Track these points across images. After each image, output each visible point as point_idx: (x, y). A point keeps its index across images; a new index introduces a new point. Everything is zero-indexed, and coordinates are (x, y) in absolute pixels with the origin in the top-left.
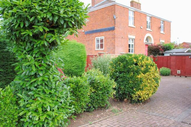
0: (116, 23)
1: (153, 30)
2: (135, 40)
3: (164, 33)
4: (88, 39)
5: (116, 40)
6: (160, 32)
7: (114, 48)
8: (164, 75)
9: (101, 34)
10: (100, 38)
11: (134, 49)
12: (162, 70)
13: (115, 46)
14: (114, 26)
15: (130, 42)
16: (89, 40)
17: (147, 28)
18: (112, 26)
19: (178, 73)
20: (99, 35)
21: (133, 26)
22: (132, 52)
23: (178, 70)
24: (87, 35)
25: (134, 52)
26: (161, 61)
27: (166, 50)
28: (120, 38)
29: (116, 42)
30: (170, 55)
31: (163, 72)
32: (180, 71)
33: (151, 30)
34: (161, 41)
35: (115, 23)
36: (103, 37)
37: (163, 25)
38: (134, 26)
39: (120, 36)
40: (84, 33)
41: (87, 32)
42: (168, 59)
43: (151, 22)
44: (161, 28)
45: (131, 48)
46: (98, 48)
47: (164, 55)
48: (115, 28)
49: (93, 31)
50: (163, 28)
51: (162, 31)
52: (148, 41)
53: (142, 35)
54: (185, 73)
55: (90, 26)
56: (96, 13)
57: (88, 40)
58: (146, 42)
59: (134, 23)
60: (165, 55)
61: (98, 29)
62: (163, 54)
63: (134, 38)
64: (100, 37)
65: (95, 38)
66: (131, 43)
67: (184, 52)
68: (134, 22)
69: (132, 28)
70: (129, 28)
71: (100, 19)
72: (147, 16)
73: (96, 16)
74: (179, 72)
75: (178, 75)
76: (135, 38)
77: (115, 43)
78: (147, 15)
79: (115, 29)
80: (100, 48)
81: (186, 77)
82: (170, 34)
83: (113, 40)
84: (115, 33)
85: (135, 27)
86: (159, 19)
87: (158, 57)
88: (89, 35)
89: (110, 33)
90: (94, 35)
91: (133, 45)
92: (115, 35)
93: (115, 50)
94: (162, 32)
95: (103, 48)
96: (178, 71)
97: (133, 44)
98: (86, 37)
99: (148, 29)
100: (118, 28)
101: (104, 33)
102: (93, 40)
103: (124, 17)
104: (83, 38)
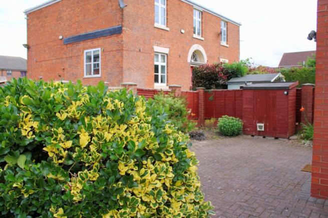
0: (126, 18)
1: (205, 38)
2: (169, 57)
3: (228, 46)
4: (70, 55)
5: (124, 56)
6: (220, 43)
7: (121, 73)
8: (228, 136)
9: (95, 42)
10: (94, 52)
11: (166, 74)
12: (222, 124)
13: (122, 67)
14: (120, 24)
15: (158, 61)
16: (72, 57)
17: (194, 33)
19: (258, 129)
20: (91, 46)
21: (164, 27)
22: (162, 82)
23: (260, 122)
24: (68, 46)
25: (167, 82)
26: (222, 101)
27: (231, 78)
28: (135, 51)
29: (124, 60)
30: (241, 87)
31: (224, 127)
32: (263, 125)
33: (203, 39)
34: (222, 60)
35: (122, 18)
36: (99, 49)
37: (225, 29)
38: (167, 27)
39: (136, 48)
40: (62, 43)
41: (69, 39)
42: (237, 96)
43: (202, 23)
44: (223, 34)
45: (160, 74)
46: (90, 74)
47: (227, 88)
48: (123, 28)
49: (80, 36)
50: (226, 37)
51: (224, 40)
52: (196, 60)
53: (183, 47)
54: (274, 129)
55: (74, 26)
57: (69, 57)
58: (193, 61)
59: (167, 22)
60: (231, 88)
61: (90, 31)
62: (225, 86)
63: (167, 52)
64: (92, 50)
65: (83, 52)
66: (160, 63)
67: (270, 82)
68: (167, 19)
69: (163, 32)
70: (156, 31)
71: (92, 11)
72: (194, 11)
73: (85, 5)
74: (260, 126)
75: (260, 133)
76: (170, 51)
77: (122, 61)
78: (195, 7)
79: (123, 32)
80: (94, 74)
81: (276, 138)
82: (239, 49)
83: (120, 54)
85: (168, 29)
86: (218, 18)
87: (215, 91)
88: (71, 45)
89: (114, 39)
90: (82, 45)
91: (164, 66)
92: (122, 45)
93: (124, 77)
94: (224, 43)
95: (99, 74)
96: (258, 124)
97: (165, 64)
98: (65, 49)
99: (195, 36)
100: (131, 29)
101: (101, 41)
102: (79, 56)
103: (144, 6)
104: (60, 53)
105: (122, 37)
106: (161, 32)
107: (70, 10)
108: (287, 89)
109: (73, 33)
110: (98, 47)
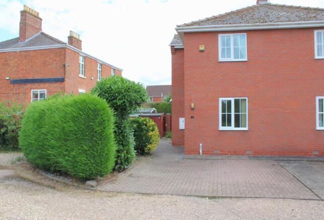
0: (67, 73)
4: (17, 92)
9: (42, 85)
10: (40, 91)
14: (63, 76)
16: (19, 93)
17: (98, 78)
18: (60, 77)
20: (38, 87)
24: (15, 85)
30: (139, 116)
36: (46, 90)
37: (114, 74)
39: (71, 90)
40: (9, 82)
43: (101, 71)
48: (66, 79)
49: (27, 80)
55: (21, 72)
56: (32, 54)
61: (36, 77)
64: (39, 90)
65: (30, 91)
67: (150, 113)
68: (85, 71)
70: (80, 79)
71: (40, 64)
72: (98, 64)
73: (32, 59)
76: (86, 92)
78: (98, 61)
79: (66, 81)
84: (66, 86)
85: (85, 77)
86: (110, 67)
88: (18, 85)
89: (58, 84)
90: (29, 86)
92: (65, 89)
98: (12, 87)
100: (69, 79)
101: (47, 85)
102: (26, 93)
103: (75, 64)
104: (6, 90)
105: (64, 84)
106: (83, 80)
107: (17, 60)
108: (160, 116)
109: (20, 76)
110: (44, 88)
